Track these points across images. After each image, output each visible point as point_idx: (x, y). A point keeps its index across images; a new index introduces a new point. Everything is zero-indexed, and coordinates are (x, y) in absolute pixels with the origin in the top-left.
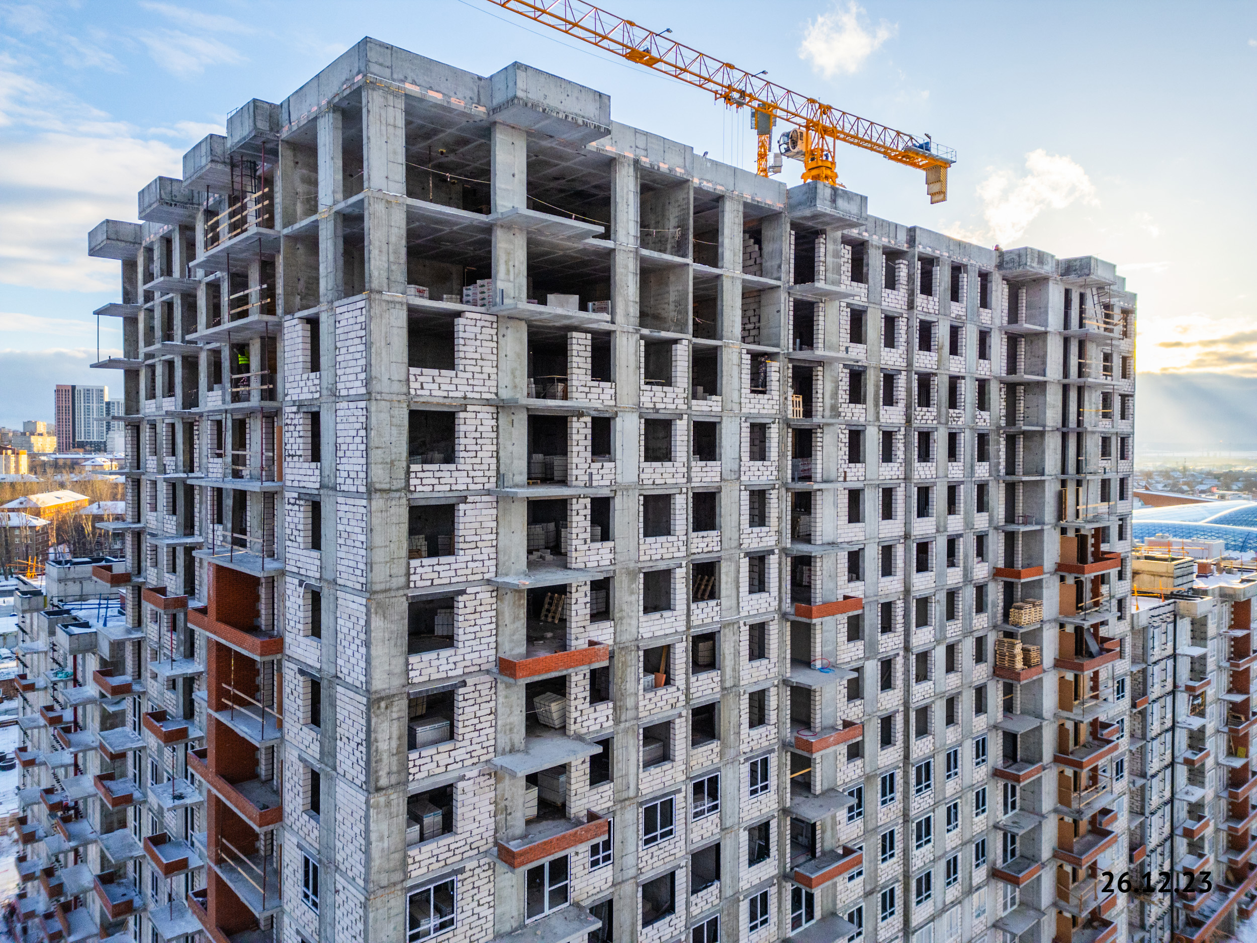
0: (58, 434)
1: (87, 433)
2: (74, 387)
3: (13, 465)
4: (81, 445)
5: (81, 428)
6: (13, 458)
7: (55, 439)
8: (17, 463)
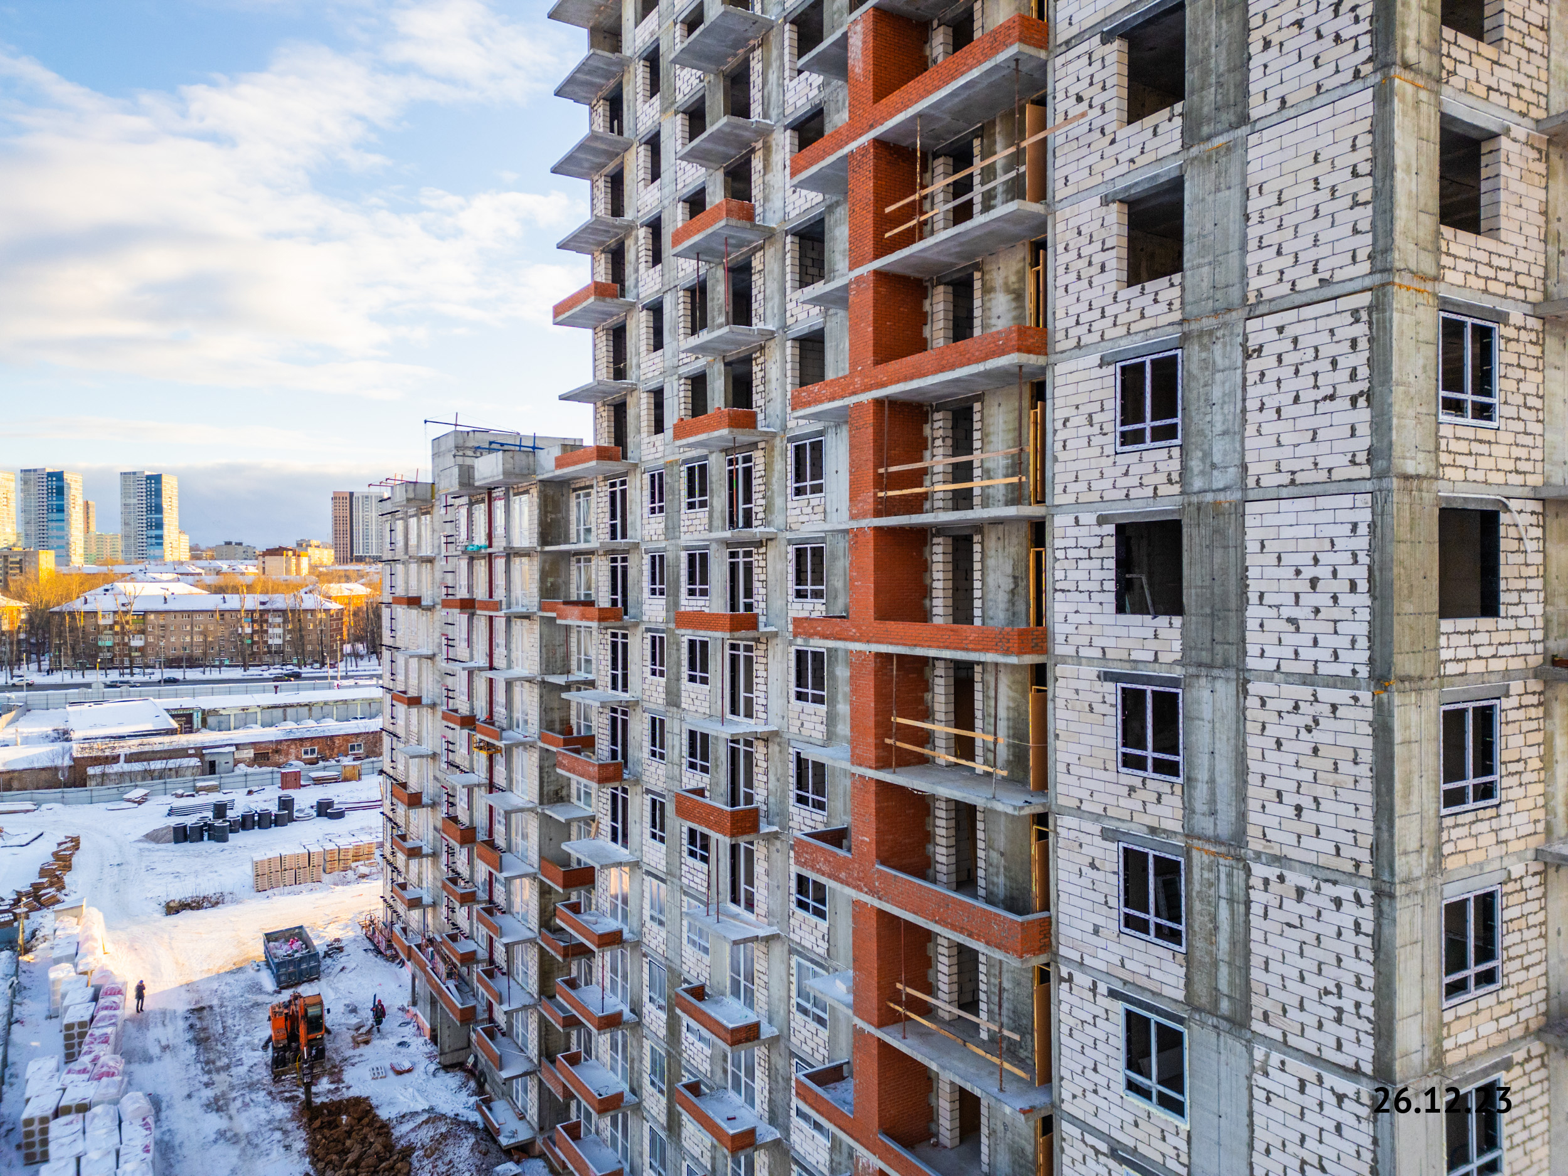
0: (336, 546)
1: (366, 546)
2: (351, 494)
3: (294, 568)
4: (360, 559)
5: (359, 541)
6: (294, 560)
7: (332, 552)
8: (298, 565)
